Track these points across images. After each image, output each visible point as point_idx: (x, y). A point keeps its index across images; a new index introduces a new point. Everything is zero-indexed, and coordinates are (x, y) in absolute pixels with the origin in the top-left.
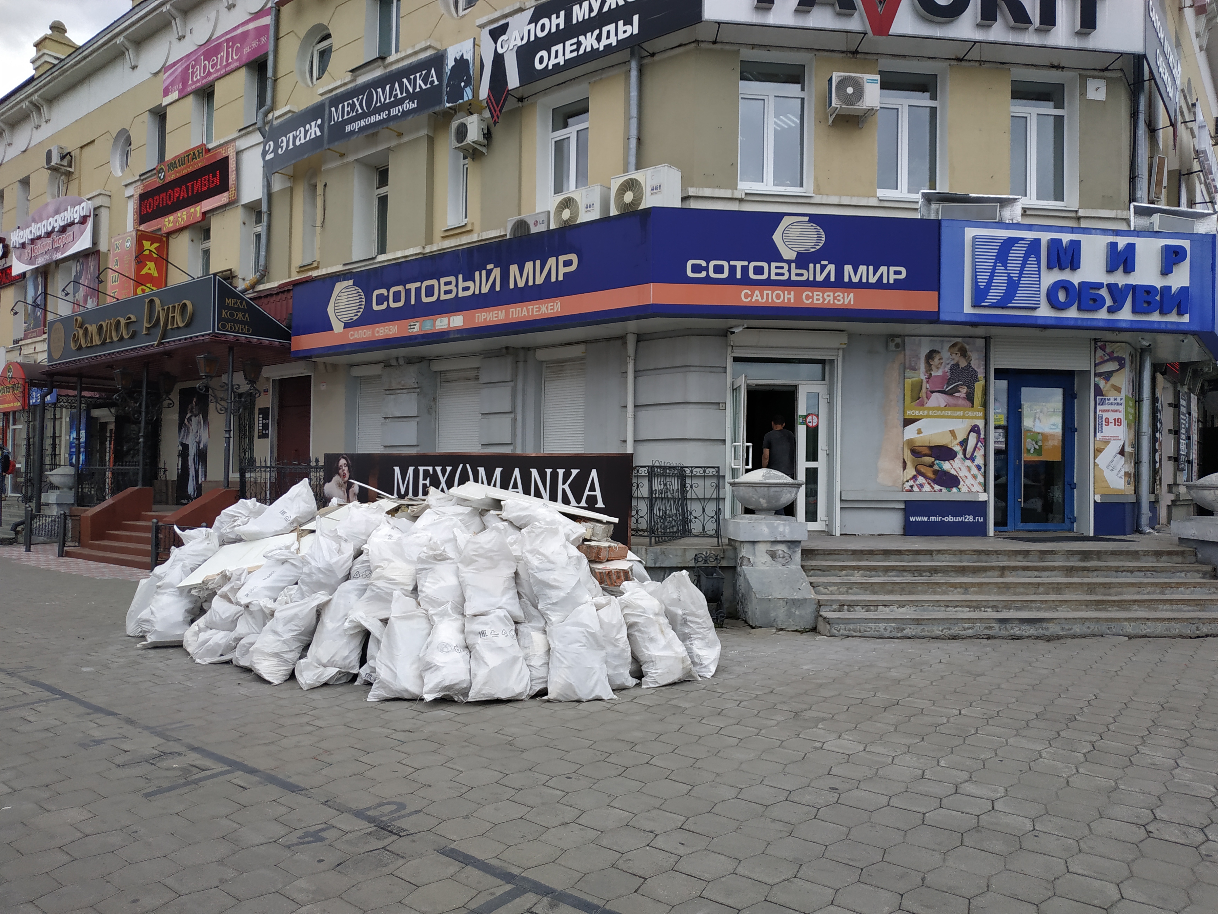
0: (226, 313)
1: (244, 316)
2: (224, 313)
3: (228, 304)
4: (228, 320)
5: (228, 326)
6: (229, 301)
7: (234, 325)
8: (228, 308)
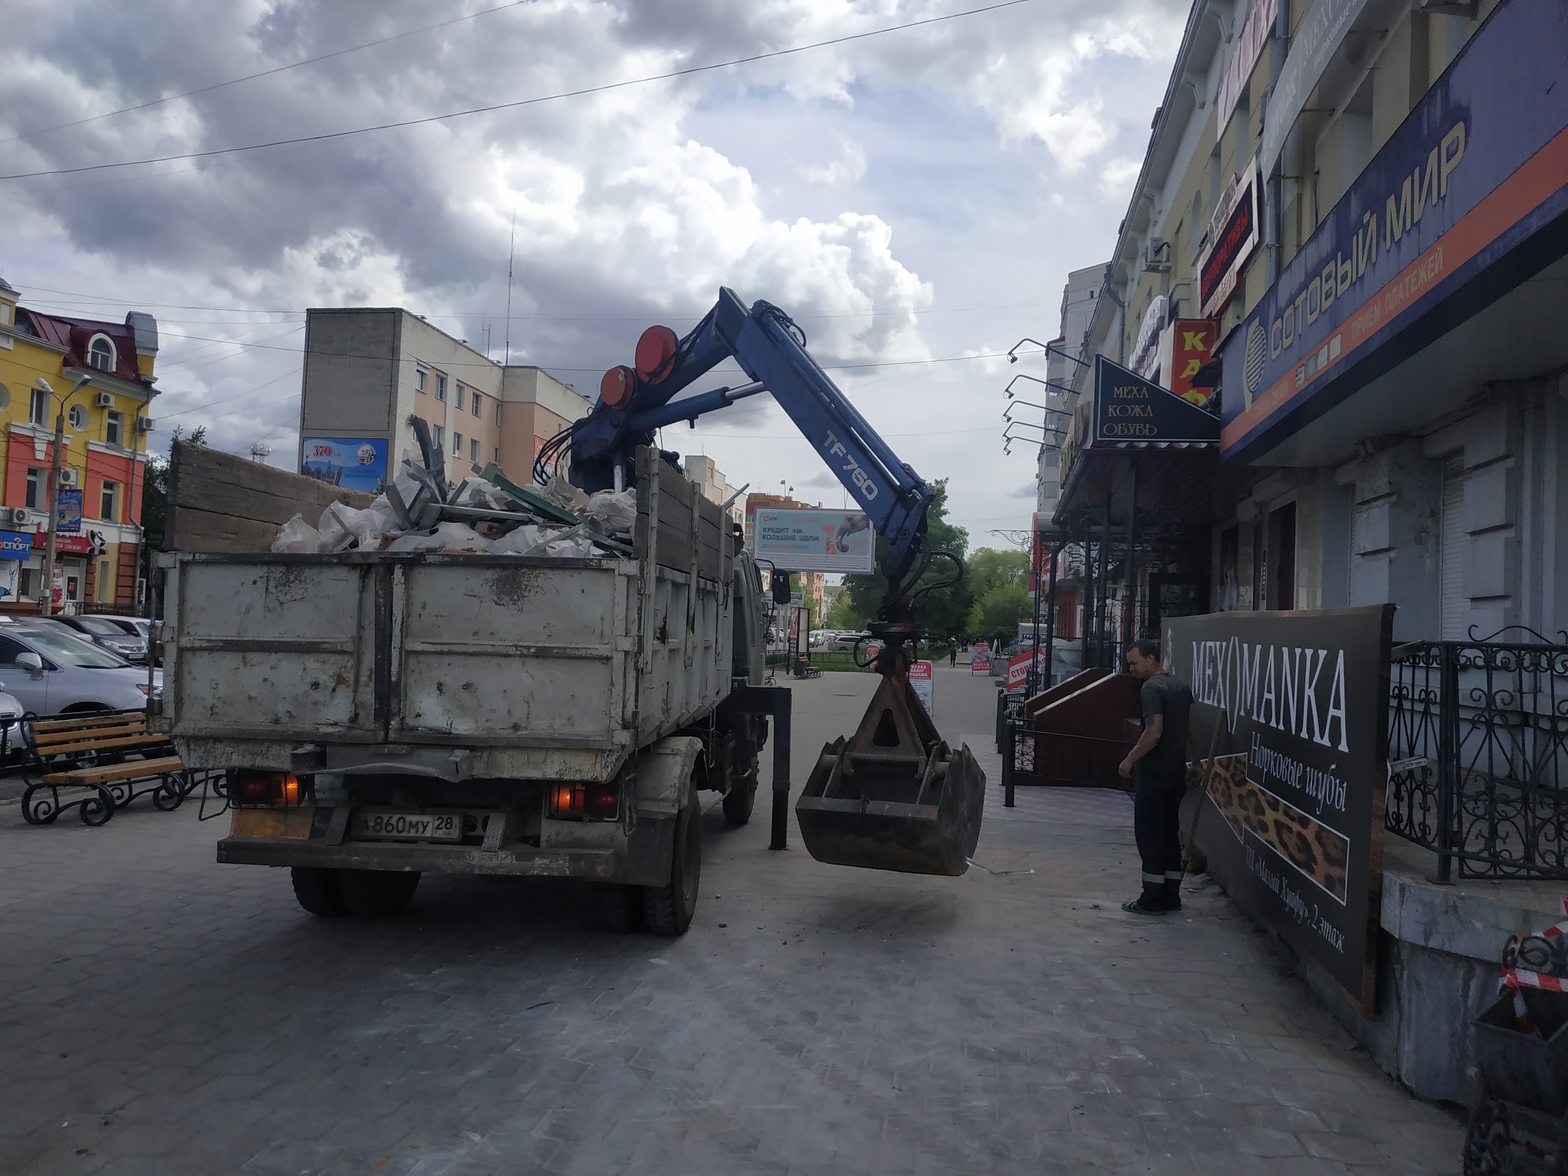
0: (1115, 409)
1: (1143, 410)
2: (1111, 410)
3: (1118, 395)
4: (1117, 420)
5: (1118, 429)
6: (1120, 392)
7: (1127, 427)
8: (1119, 401)
